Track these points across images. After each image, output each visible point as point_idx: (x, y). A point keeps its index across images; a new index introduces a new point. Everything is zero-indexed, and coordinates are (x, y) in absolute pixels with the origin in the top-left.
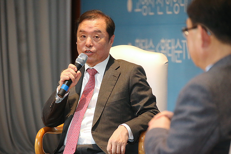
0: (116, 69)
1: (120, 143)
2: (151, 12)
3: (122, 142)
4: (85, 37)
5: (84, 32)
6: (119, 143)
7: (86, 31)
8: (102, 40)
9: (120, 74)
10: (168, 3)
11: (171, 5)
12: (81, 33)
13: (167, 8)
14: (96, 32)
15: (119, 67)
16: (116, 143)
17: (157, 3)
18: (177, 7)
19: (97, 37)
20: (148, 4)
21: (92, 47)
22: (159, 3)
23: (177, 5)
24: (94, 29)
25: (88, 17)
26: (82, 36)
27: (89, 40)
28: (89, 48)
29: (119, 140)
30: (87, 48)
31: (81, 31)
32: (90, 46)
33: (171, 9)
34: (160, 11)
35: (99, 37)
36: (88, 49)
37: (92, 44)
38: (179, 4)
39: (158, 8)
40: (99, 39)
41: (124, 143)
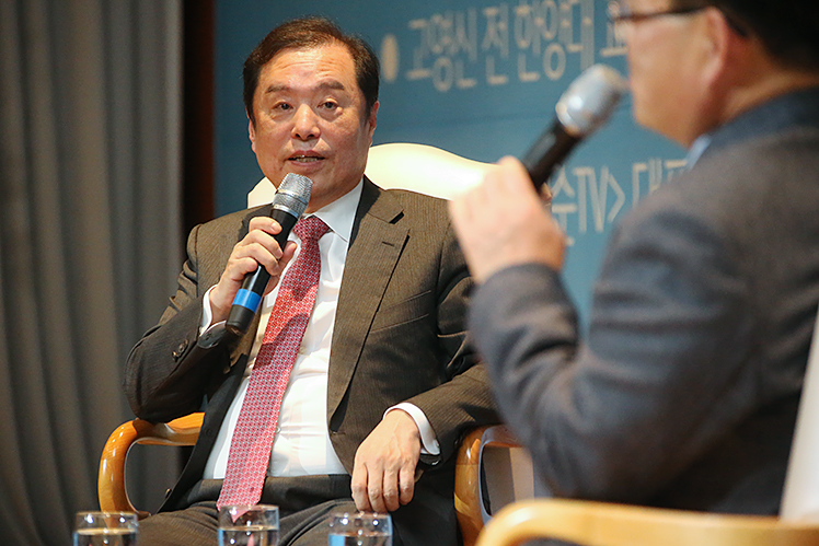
0: (393, 222)
1: (395, 463)
2: (466, 77)
3: (401, 458)
4: (286, 106)
5: (286, 90)
6: (392, 461)
7: (292, 85)
8: (349, 114)
9: (408, 237)
10: (523, 44)
11: (537, 49)
12: (272, 95)
13: (522, 61)
14: (325, 87)
15: (401, 215)
16: (382, 461)
17: (486, 45)
18: (555, 56)
19: (330, 105)
20: (453, 50)
21: (318, 138)
22: (492, 45)
23: (555, 48)
24: (320, 77)
25: (292, 40)
26: (276, 107)
27: (304, 117)
28: (307, 143)
29: (391, 454)
30: (302, 143)
31: (271, 90)
32: (312, 137)
33: (535, 64)
34: (498, 73)
35: (336, 106)
36: (304, 147)
37: (316, 130)
38: (564, 46)
39: (490, 63)
40: (339, 109)
41: (407, 462)
